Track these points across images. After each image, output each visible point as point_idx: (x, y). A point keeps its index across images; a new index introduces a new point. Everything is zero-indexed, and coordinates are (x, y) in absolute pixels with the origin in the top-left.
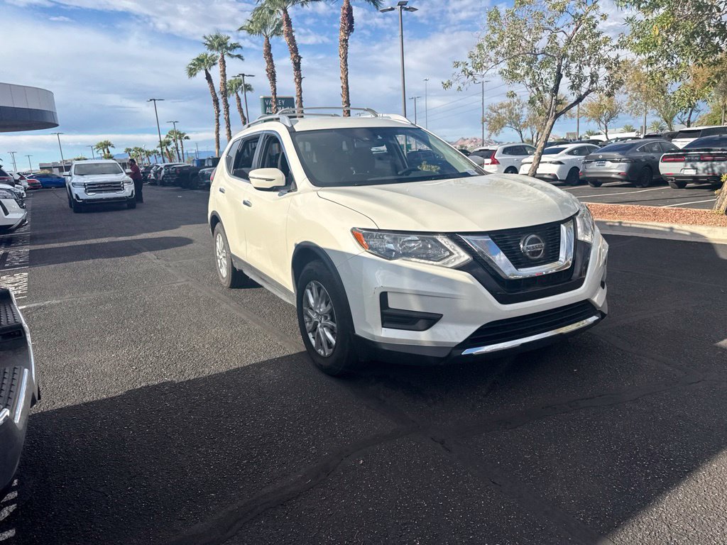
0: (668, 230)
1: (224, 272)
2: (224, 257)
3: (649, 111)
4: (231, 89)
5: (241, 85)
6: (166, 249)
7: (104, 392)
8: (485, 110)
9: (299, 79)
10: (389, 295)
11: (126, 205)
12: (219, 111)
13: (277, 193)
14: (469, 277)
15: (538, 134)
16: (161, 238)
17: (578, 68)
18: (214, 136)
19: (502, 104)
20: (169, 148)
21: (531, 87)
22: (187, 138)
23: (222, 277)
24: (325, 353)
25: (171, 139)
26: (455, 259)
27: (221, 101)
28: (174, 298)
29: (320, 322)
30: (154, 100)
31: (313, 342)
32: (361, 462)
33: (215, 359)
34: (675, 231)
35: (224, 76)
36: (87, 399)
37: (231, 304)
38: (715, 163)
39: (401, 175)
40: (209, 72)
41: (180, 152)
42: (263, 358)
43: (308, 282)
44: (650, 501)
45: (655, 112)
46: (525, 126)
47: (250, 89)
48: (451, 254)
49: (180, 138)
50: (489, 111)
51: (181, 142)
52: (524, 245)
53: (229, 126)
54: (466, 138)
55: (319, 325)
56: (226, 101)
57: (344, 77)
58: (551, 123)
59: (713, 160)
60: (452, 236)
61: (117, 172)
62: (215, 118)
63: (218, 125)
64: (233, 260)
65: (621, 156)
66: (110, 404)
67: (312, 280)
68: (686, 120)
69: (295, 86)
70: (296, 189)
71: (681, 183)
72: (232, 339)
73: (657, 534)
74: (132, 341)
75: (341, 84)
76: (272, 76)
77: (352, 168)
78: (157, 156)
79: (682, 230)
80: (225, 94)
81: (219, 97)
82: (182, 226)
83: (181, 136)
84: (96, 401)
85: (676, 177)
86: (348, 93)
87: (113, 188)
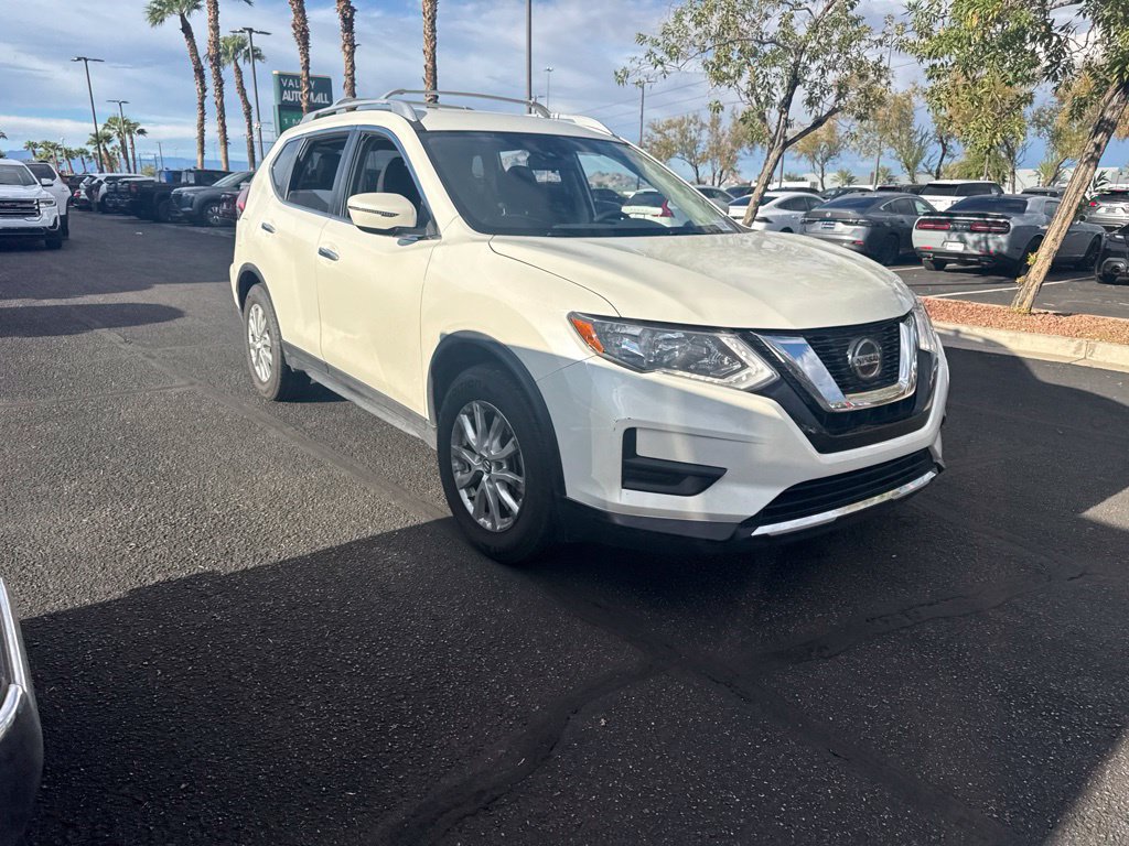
0: (951, 333)
1: (264, 373)
2: (265, 346)
3: (885, 150)
4: (226, 54)
5: (244, 48)
6: (137, 324)
7: (84, 592)
8: (645, 130)
9: (351, 47)
10: (638, 433)
11: (43, 242)
12: (204, 90)
13: (396, 239)
14: (776, 409)
15: (722, 172)
16: (124, 305)
17: (820, 71)
18: (195, 133)
19: (670, 121)
20: (109, 147)
21: (748, 96)
22: (142, 132)
23: (260, 381)
24: (494, 525)
25: (111, 132)
26: (748, 375)
27: (209, 72)
28: (177, 414)
29: (489, 472)
30: (86, 60)
31: (470, 507)
32: (603, 722)
33: (283, 531)
34: (962, 336)
35: (216, 28)
36: (53, 606)
37: (286, 430)
38: (990, 235)
39: (600, 222)
40: (188, 20)
41: (130, 156)
42: (371, 531)
43: (468, 401)
44: (1085, 780)
45: (894, 153)
46: (704, 159)
47: (259, 56)
48: (744, 366)
49: (129, 132)
50: (650, 131)
51: (131, 138)
52: (853, 356)
53: (222, 117)
54: (604, 172)
55: (485, 477)
56: (218, 74)
57: (429, 50)
58: (776, 156)
59: (989, 232)
60: (745, 334)
61: (27, 183)
62: (198, 101)
63: (203, 114)
64: (286, 353)
65: (858, 216)
66: (101, 614)
67: (477, 399)
68: (935, 169)
69: (343, 58)
70: (436, 235)
71: (939, 262)
72: (304, 494)
73: (1117, 838)
74: (117, 494)
75: (423, 60)
76: (303, 37)
77: (500, 205)
78: (86, 160)
79: (973, 335)
80: (217, 62)
81: (207, 66)
82: (157, 286)
83: (130, 128)
84: (71, 610)
85: (935, 253)
86: (435, 78)
87: (20, 211)
